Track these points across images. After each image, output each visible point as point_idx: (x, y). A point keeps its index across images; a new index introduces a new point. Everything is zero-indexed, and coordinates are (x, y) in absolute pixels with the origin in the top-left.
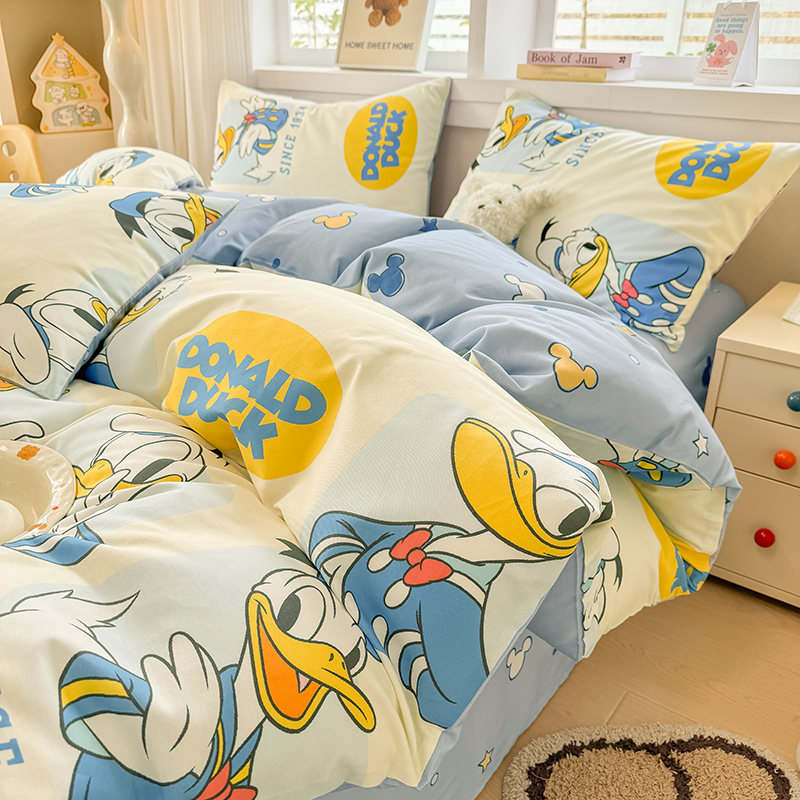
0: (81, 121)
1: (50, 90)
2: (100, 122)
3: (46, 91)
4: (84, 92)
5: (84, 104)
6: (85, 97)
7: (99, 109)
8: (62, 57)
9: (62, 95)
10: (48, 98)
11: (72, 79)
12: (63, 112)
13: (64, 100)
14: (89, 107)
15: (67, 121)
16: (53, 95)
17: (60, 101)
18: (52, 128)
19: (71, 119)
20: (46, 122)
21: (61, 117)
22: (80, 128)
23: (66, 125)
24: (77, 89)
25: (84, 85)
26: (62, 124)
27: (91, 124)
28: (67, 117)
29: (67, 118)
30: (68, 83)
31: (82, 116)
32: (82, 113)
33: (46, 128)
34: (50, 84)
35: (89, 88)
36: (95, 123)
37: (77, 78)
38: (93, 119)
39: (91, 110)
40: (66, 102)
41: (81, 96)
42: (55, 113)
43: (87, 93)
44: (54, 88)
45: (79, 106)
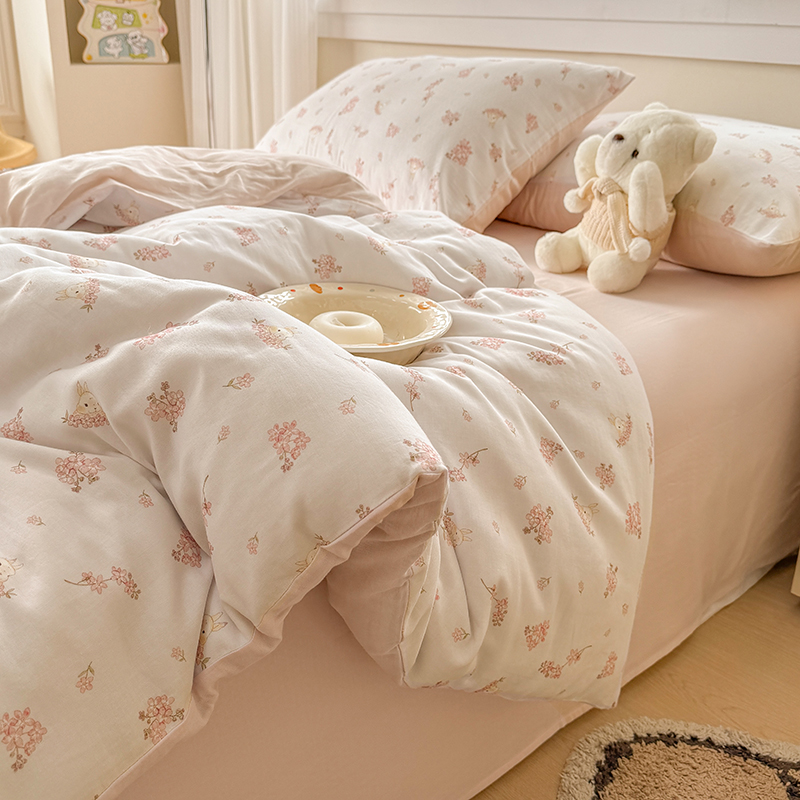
0: (130, 53)
1: (99, 15)
2: (154, 55)
3: (95, 15)
4: (139, 20)
5: (138, 33)
6: (139, 25)
7: (153, 39)
9: (112, 21)
10: (96, 24)
11: (126, 5)
12: (111, 41)
13: (115, 27)
14: (142, 36)
15: (116, 52)
16: (103, 20)
17: (109, 28)
18: (96, 57)
19: (120, 49)
20: (91, 50)
21: (108, 46)
22: (129, 59)
23: (113, 55)
24: (131, 16)
25: (140, 12)
26: (108, 54)
27: (143, 56)
28: (115, 46)
29: (114, 48)
30: (121, 9)
31: (134, 47)
32: (134, 43)
33: (90, 58)
34: (100, 8)
35: (145, 16)
36: (147, 55)
37: (133, 3)
38: (146, 51)
39: (144, 40)
40: (116, 30)
41: (136, 24)
42: (103, 42)
43: (143, 21)
44: (105, 13)
45: (132, 34)
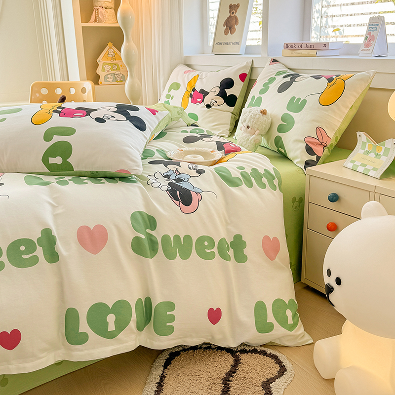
0: (116, 80)
2: (125, 80)
3: (103, 66)
4: (119, 67)
5: (119, 72)
6: (120, 69)
7: (125, 74)
8: (111, 52)
9: (109, 68)
10: (103, 70)
11: (114, 62)
12: (109, 76)
16: (106, 68)
18: (104, 83)
19: (112, 79)
20: (102, 80)
21: (108, 78)
22: (116, 83)
23: (110, 82)
24: (116, 66)
25: (119, 64)
26: (108, 81)
27: (121, 81)
29: (110, 79)
30: (112, 63)
31: (117, 78)
32: (117, 76)
33: (101, 83)
34: (104, 64)
35: (121, 66)
37: (117, 61)
38: (122, 79)
40: (111, 72)
41: (118, 69)
42: (106, 77)
43: (121, 68)
44: (106, 65)
45: (117, 73)
